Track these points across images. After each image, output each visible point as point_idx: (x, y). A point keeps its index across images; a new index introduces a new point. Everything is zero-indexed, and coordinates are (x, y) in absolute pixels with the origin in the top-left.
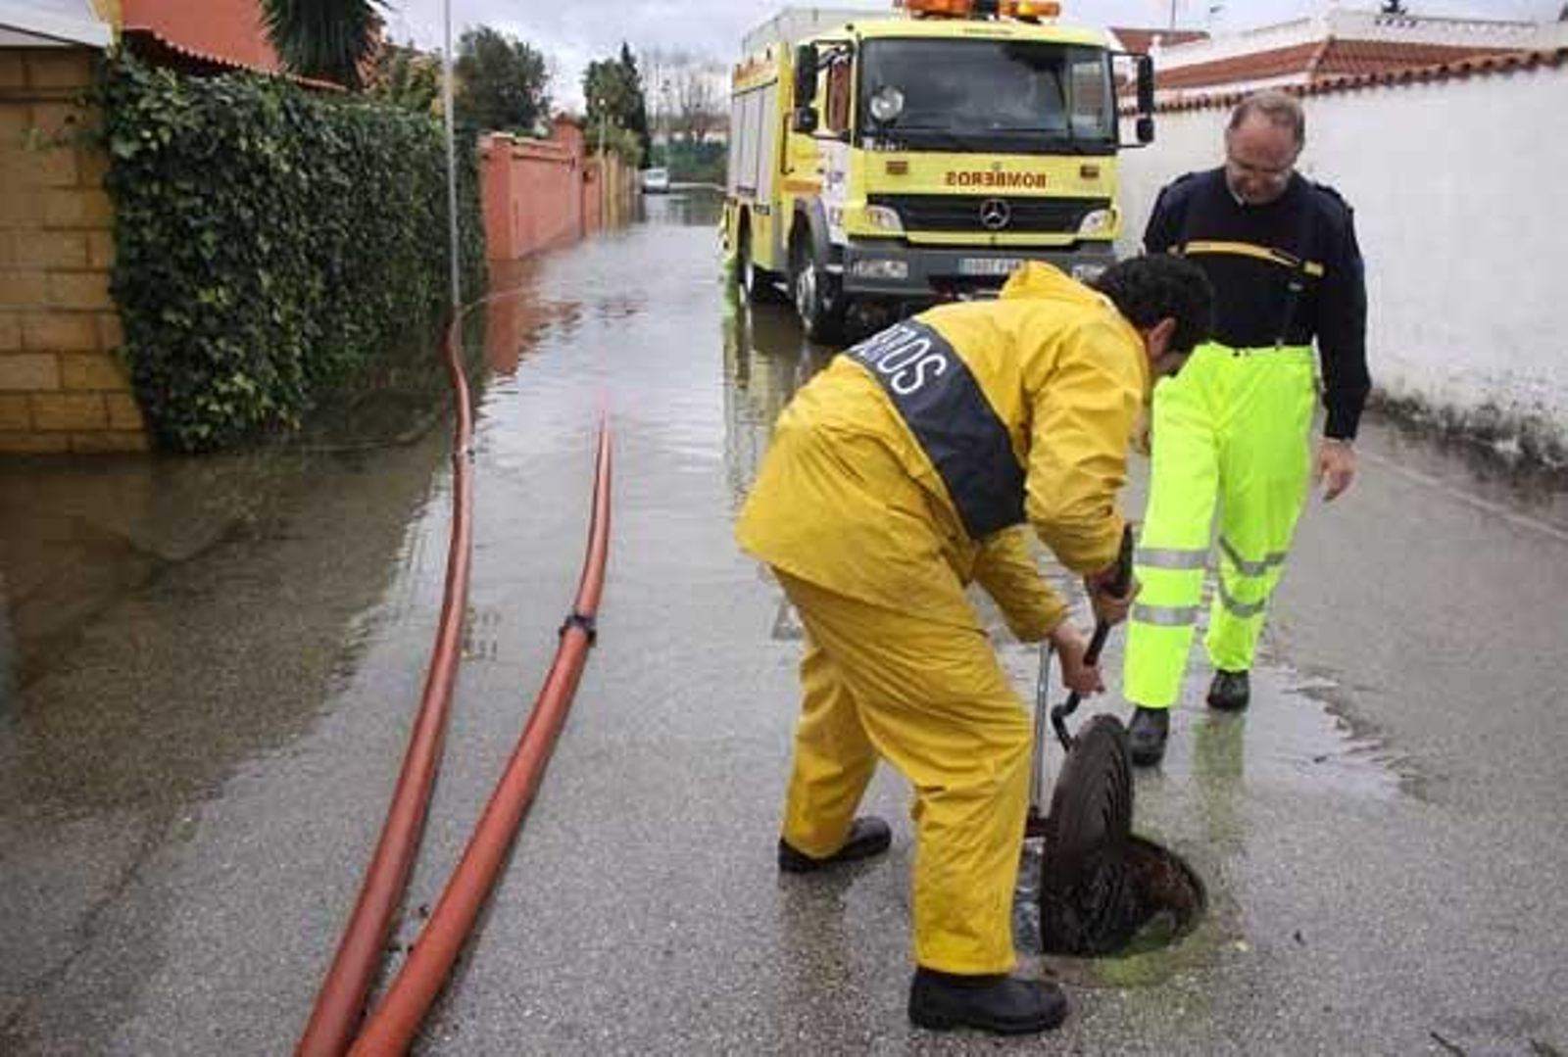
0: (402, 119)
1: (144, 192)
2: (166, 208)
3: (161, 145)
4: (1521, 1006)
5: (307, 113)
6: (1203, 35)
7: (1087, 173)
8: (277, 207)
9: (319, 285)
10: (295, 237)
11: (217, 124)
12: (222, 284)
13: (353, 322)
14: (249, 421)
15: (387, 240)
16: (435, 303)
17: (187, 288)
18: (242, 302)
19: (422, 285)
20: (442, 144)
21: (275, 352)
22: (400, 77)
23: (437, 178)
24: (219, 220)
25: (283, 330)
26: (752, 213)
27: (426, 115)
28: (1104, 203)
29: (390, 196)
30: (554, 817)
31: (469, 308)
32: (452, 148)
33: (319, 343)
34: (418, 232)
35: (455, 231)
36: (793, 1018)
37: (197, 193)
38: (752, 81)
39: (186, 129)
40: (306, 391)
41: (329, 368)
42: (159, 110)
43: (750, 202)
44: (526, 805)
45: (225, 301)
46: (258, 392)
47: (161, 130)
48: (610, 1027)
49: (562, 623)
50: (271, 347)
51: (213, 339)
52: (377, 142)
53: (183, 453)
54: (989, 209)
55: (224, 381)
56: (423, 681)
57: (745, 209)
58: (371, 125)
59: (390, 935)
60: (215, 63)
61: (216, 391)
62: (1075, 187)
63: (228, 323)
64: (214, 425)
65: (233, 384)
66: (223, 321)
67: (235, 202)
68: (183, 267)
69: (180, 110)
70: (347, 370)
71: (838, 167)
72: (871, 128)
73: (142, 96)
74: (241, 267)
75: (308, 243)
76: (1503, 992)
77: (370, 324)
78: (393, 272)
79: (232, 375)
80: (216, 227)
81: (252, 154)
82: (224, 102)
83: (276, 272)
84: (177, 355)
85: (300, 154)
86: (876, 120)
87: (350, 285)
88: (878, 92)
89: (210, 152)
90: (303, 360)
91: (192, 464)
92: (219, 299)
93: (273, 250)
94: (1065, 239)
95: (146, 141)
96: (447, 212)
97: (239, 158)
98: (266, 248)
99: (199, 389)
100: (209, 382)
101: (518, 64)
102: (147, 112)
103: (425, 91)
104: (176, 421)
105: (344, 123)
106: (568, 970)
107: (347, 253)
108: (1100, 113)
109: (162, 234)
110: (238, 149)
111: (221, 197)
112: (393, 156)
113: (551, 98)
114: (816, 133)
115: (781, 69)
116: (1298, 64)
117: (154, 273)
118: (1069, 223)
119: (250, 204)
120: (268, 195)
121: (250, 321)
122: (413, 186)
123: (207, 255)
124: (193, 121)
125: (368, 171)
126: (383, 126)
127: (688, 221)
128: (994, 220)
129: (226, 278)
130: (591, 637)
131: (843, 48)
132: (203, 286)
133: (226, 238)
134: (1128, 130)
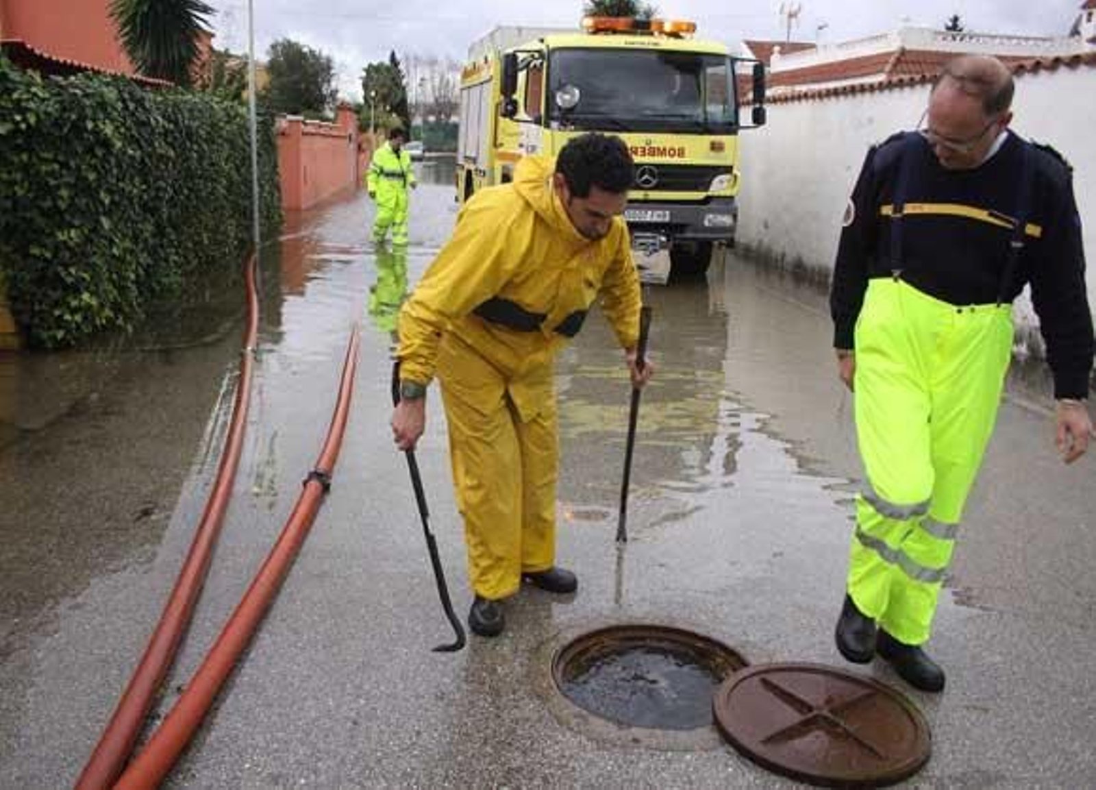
0: (216, 106)
1: (16, 159)
2: (32, 172)
3: (29, 126)
4: (983, 768)
5: (140, 102)
6: (812, 46)
7: (716, 147)
8: (115, 171)
9: (150, 227)
10: (131, 192)
11: (71, 110)
12: (73, 226)
13: (177, 253)
14: (95, 326)
15: (204, 194)
16: (242, 241)
17: (47, 231)
18: (89, 240)
19: (231, 227)
20: (248, 125)
21: (115, 276)
22: (219, 76)
23: (244, 150)
24: (72, 180)
25: (121, 260)
26: (474, 176)
27: (236, 103)
28: (728, 170)
29: (205, 163)
30: (283, 620)
31: (268, 243)
32: (254, 128)
33: (151, 270)
34: (228, 189)
35: (256, 189)
36: (440, 771)
37: (55, 161)
38: (475, 79)
39: (47, 114)
40: (139, 305)
41: (158, 288)
42: (28, 100)
43: (472, 167)
44: (264, 611)
45: (77, 240)
46: (102, 306)
47: (28, 115)
48: (306, 778)
49: (305, 477)
50: (111, 273)
51: (66, 266)
52: (197, 123)
53: (46, 351)
54: (643, 174)
55: (75, 298)
56: (199, 520)
57: (469, 173)
58: (191, 111)
59: (153, 708)
60: (72, 65)
61: (69, 307)
62: (708, 157)
63: (79, 255)
64: (68, 331)
65: (81, 300)
66: (74, 254)
67: (84, 167)
68: (44, 213)
69: (43, 100)
70: (171, 291)
71: (533, 142)
72: (556, 114)
73: (15, 90)
74: (88, 214)
75: (141, 198)
76: (973, 756)
77: (191, 256)
78: (208, 218)
79: (81, 293)
80: (68, 185)
81: (96, 132)
82: (75, 94)
83: (115, 218)
84: (41, 280)
85: (134, 132)
86: (560, 108)
87: (175, 228)
88: (561, 87)
89: (66, 130)
90: (136, 282)
91: (51, 359)
92: (71, 239)
93: (112, 202)
94: (700, 195)
95: (17, 123)
96: (251, 174)
97: (86, 135)
98: (107, 201)
99: (56, 304)
100: (64, 298)
101: (312, 65)
102: (19, 101)
103: (235, 85)
104: (38, 326)
105: (170, 110)
106: (280, 735)
107: (172, 203)
108: (725, 102)
109: (29, 191)
110: (86, 129)
111: (72, 164)
112: (208, 133)
113: (337, 91)
114: (518, 117)
115: (494, 71)
116: (879, 67)
117: (24, 219)
118: (702, 184)
119: (95, 168)
120: (109, 162)
121: (95, 253)
122: (225, 155)
123: (63, 205)
124: (52, 108)
125: (188, 144)
126: (200, 111)
127: (438, 181)
128: (647, 182)
129: (77, 223)
130: (326, 488)
131: (536, 55)
132: (60, 228)
133: (76, 195)
134: (746, 116)
